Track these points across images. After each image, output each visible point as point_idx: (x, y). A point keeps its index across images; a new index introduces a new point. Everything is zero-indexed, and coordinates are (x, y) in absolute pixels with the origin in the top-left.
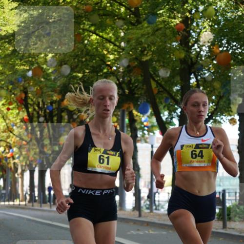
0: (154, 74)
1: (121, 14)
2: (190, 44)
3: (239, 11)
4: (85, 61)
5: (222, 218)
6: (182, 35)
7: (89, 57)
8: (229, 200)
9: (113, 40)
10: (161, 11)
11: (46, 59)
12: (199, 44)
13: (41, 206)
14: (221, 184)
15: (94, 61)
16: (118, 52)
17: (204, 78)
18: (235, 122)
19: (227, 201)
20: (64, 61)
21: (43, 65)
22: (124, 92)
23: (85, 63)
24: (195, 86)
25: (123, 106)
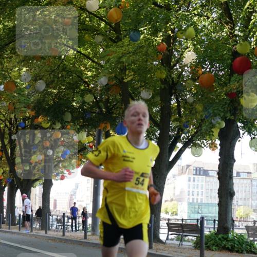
0: (133, 93)
1: (101, 29)
2: (172, 64)
3: (223, 32)
4: (61, 77)
5: (199, 247)
6: (164, 54)
7: (66, 73)
8: (207, 228)
9: (91, 56)
10: (143, 29)
11: (20, 73)
12: (181, 64)
13: (9, 228)
14: (200, 211)
15: (71, 78)
16: (96, 68)
17: (186, 100)
18: (216, 146)
19: (205, 229)
20: (39, 76)
21: (17, 79)
22: (101, 111)
23: (60, 79)
24: (176, 108)
25: (99, 126)
